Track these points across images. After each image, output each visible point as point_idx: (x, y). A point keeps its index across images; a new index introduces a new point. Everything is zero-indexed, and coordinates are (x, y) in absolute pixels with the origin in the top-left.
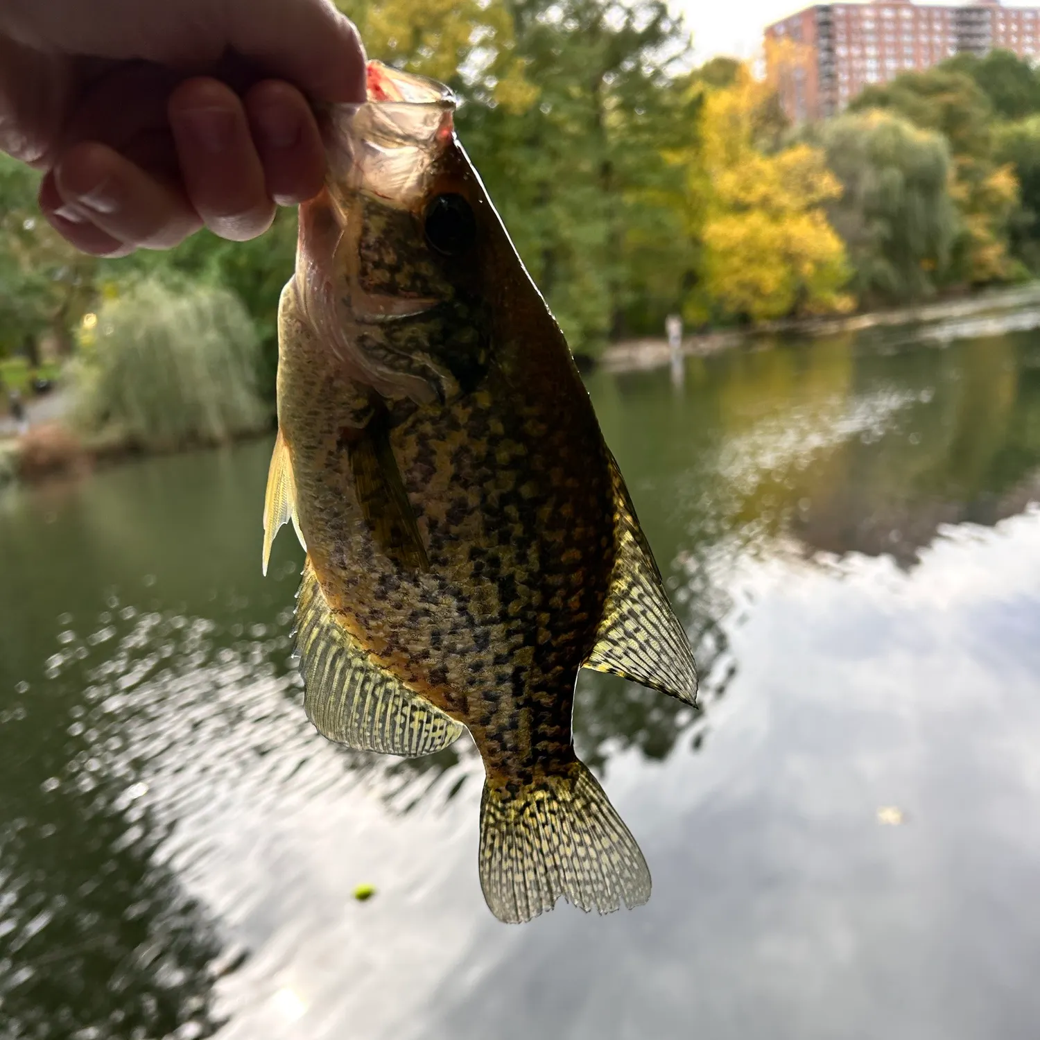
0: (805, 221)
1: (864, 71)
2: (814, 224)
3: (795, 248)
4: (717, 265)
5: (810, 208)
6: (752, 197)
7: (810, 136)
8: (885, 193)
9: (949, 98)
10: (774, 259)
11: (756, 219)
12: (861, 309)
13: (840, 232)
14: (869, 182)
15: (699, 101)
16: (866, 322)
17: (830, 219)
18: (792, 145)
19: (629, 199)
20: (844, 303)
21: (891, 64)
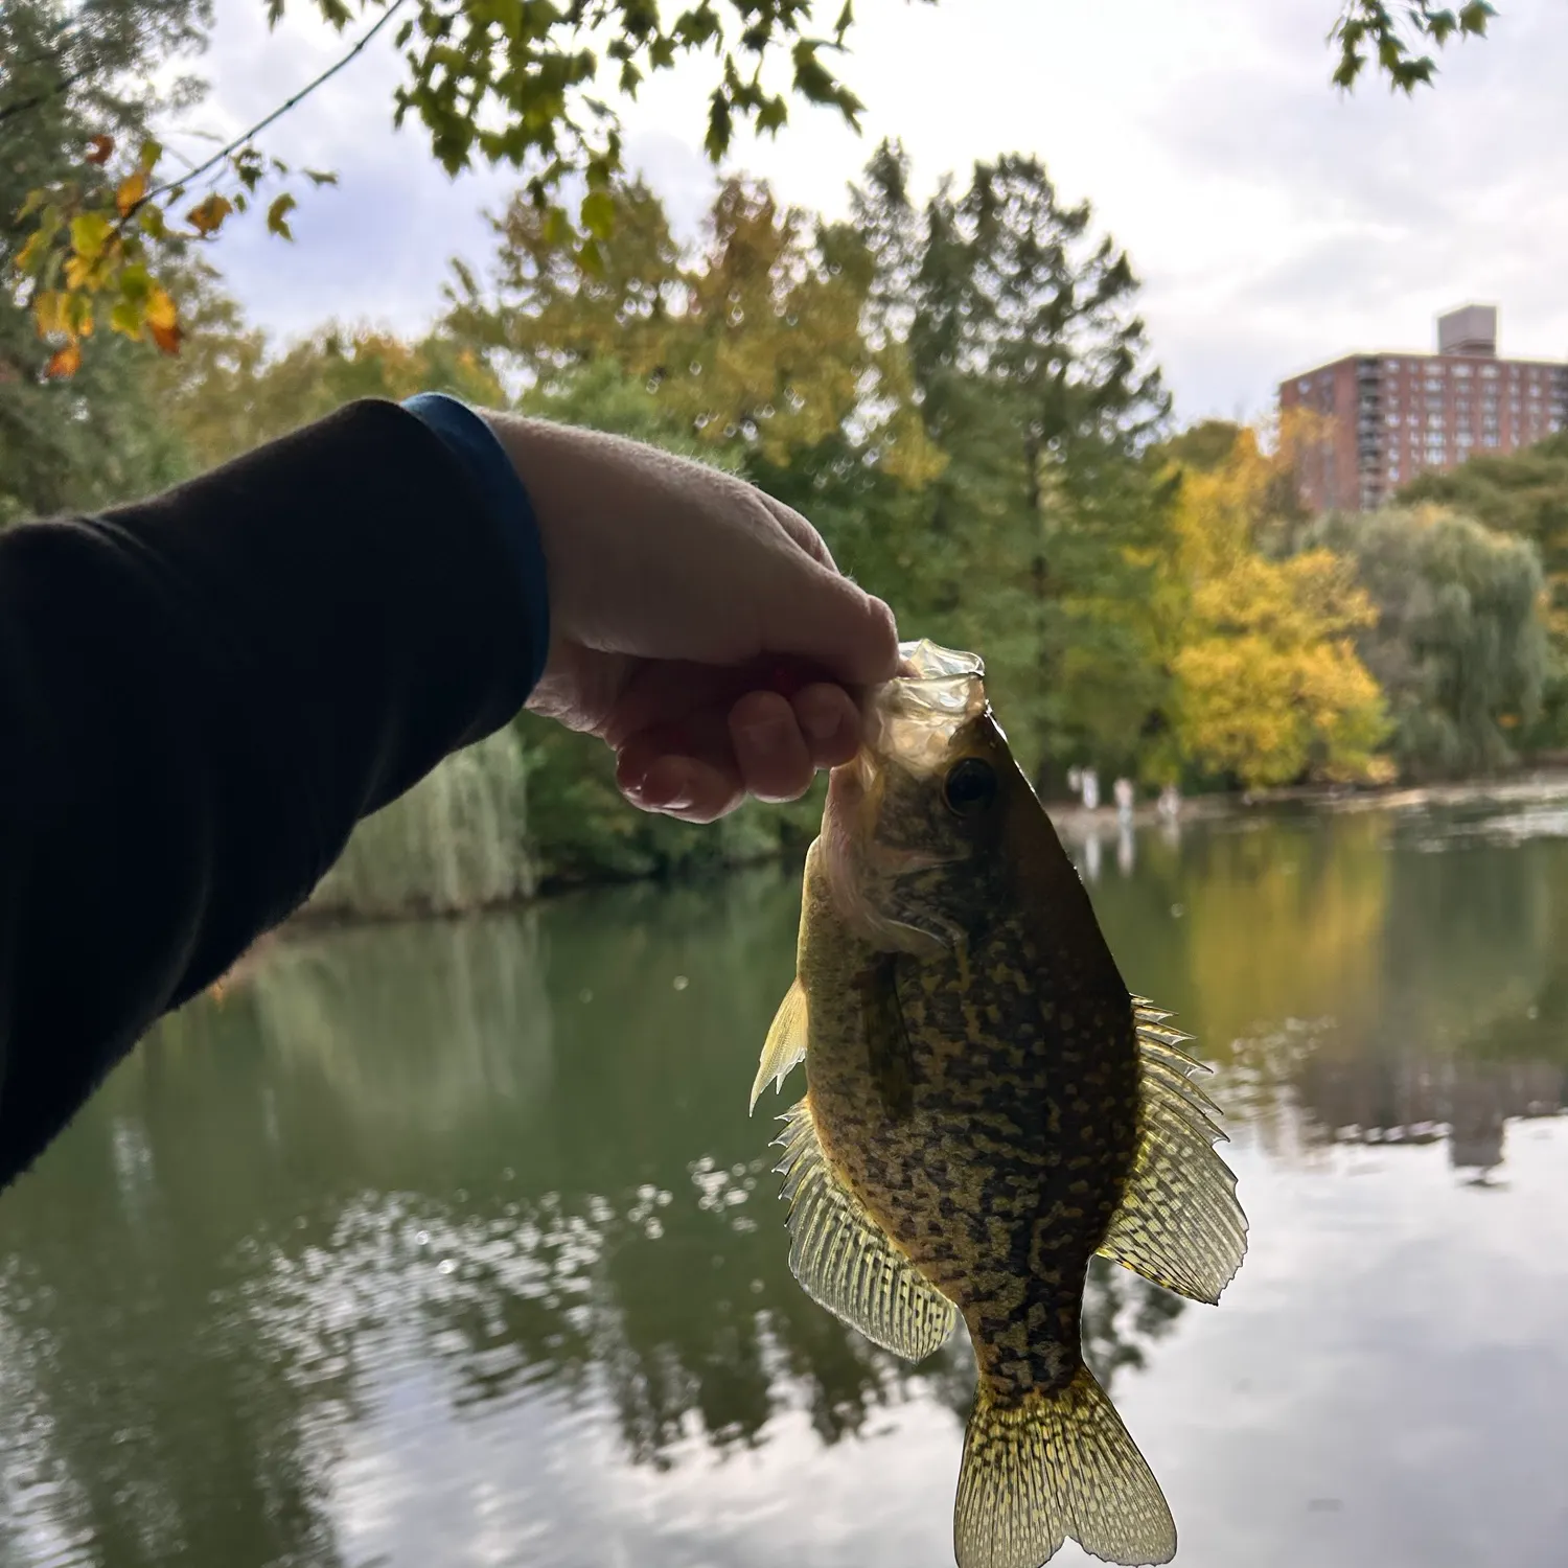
0: (1323, 651)
1: (1423, 449)
2: (1338, 656)
3: (1306, 689)
4: (1192, 707)
5: (1332, 637)
6: (1251, 615)
7: (1338, 537)
8: (1446, 617)
9: (1546, 492)
10: (1277, 702)
11: (1253, 645)
12: (1406, 782)
13: (1376, 673)
14: (1420, 603)
15: (1175, 483)
16: (1413, 798)
17: (1360, 651)
18: (1312, 546)
19: (1071, 606)
20: (1379, 769)
21: (1464, 440)
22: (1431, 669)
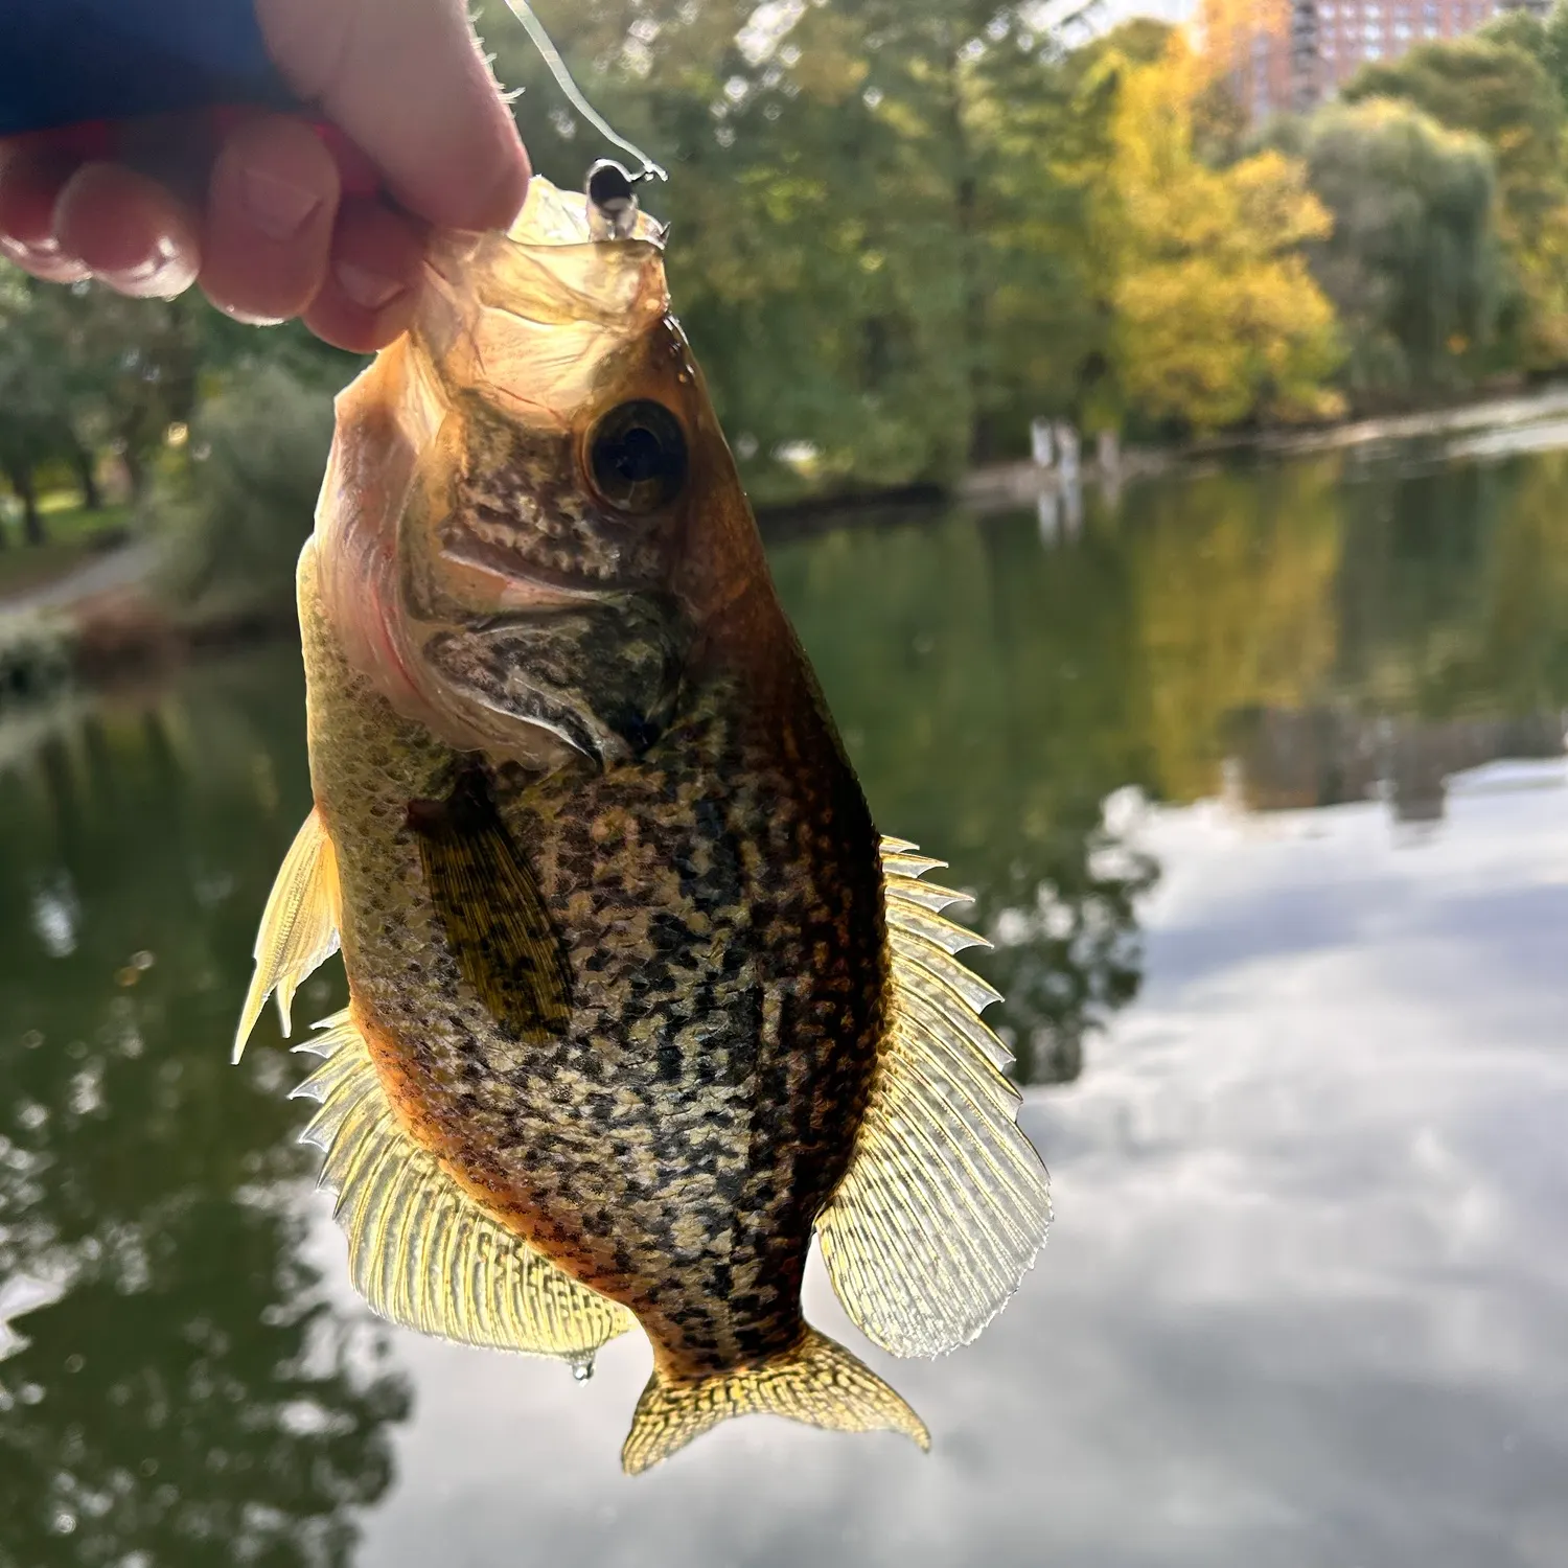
0: (1273, 272)
1: (1361, 42)
2: (1289, 277)
3: (1259, 313)
4: (1135, 345)
5: (1280, 252)
6: (1193, 234)
7: (1284, 141)
8: (1396, 229)
9: (1496, 82)
10: (1224, 334)
11: (1196, 270)
12: (1356, 416)
13: (1328, 289)
14: (1371, 211)
15: (1112, 84)
16: (1366, 433)
17: (1312, 268)
18: (1255, 151)
19: (1000, 239)
20: (1329, 403)
21: (1402, 33)
22: (1380, 288)
